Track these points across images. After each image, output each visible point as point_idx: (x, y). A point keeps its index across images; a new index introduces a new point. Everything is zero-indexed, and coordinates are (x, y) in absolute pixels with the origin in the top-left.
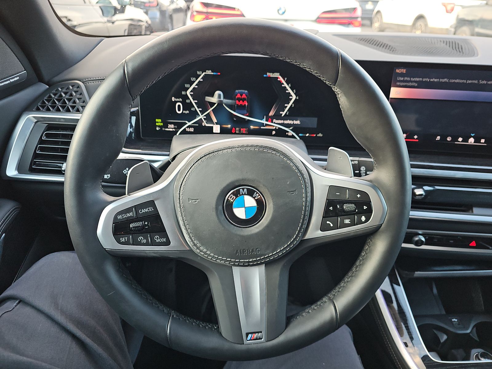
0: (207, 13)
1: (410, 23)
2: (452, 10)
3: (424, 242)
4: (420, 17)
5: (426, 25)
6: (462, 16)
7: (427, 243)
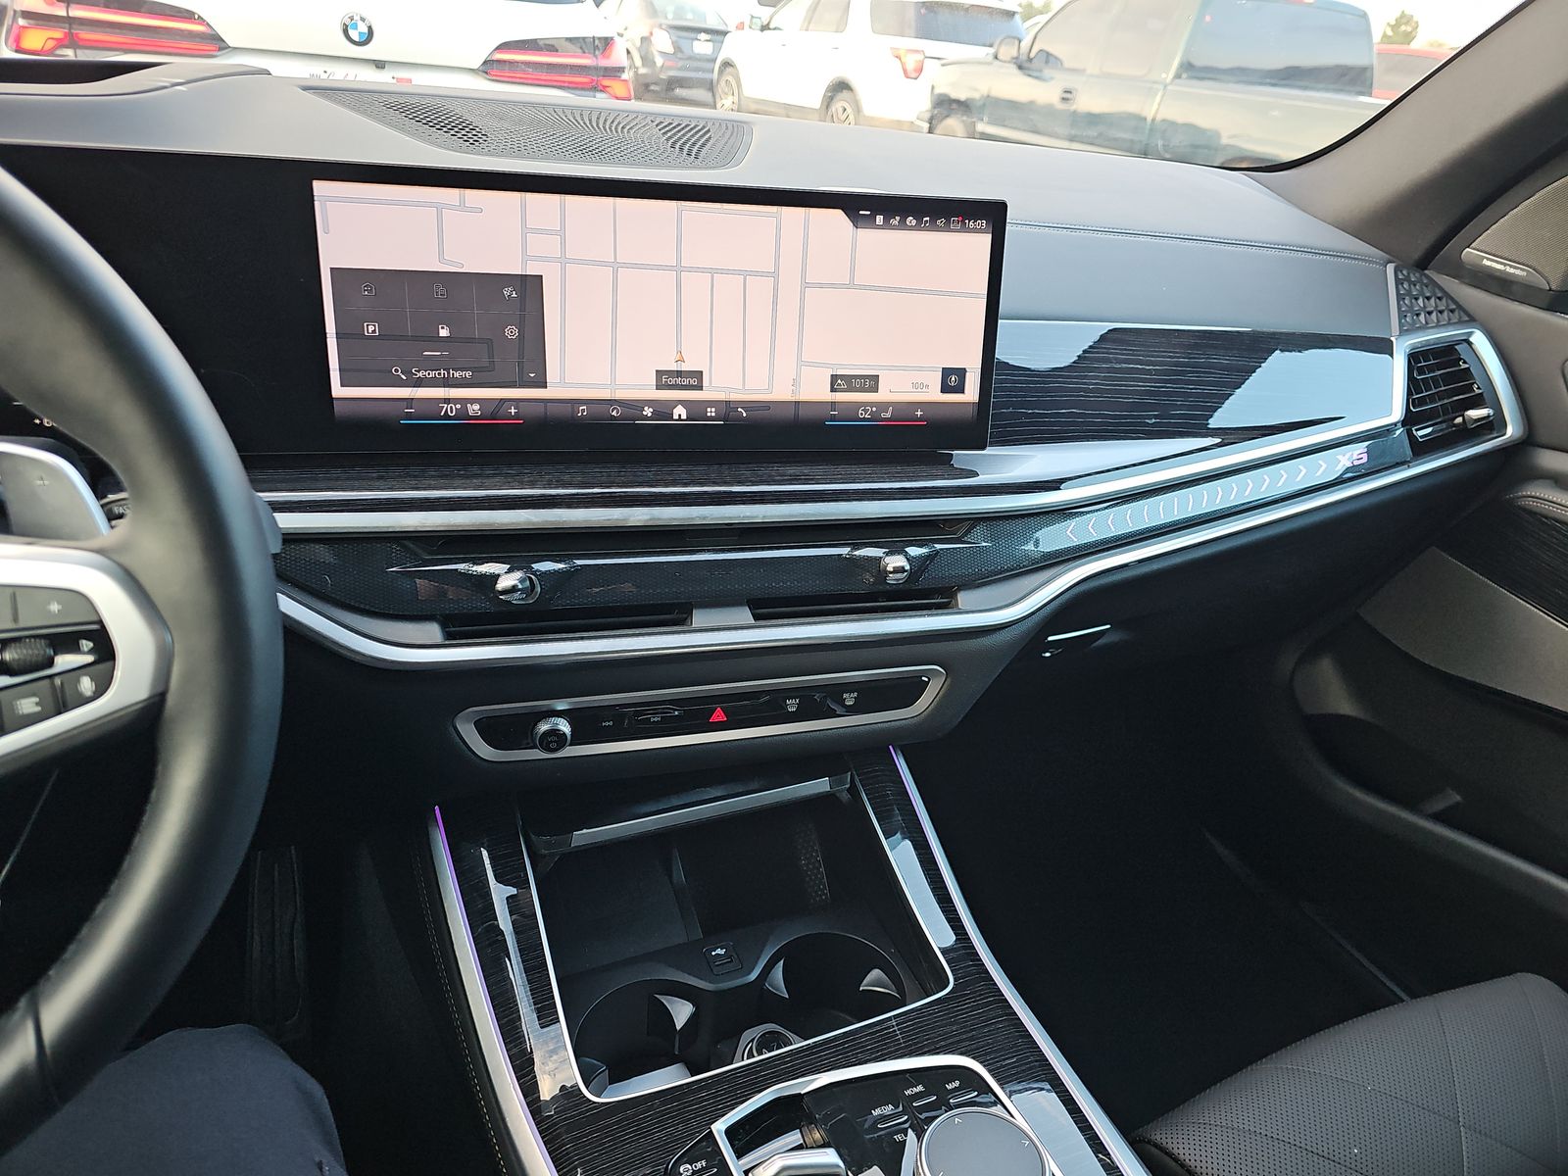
0: (70, 20)
1: (815, 101)
2: (920, 70)
3: (569, 737)
4: (841, 87)
5: (858, 110)
6: (942, 89)
7: (578, 739)
